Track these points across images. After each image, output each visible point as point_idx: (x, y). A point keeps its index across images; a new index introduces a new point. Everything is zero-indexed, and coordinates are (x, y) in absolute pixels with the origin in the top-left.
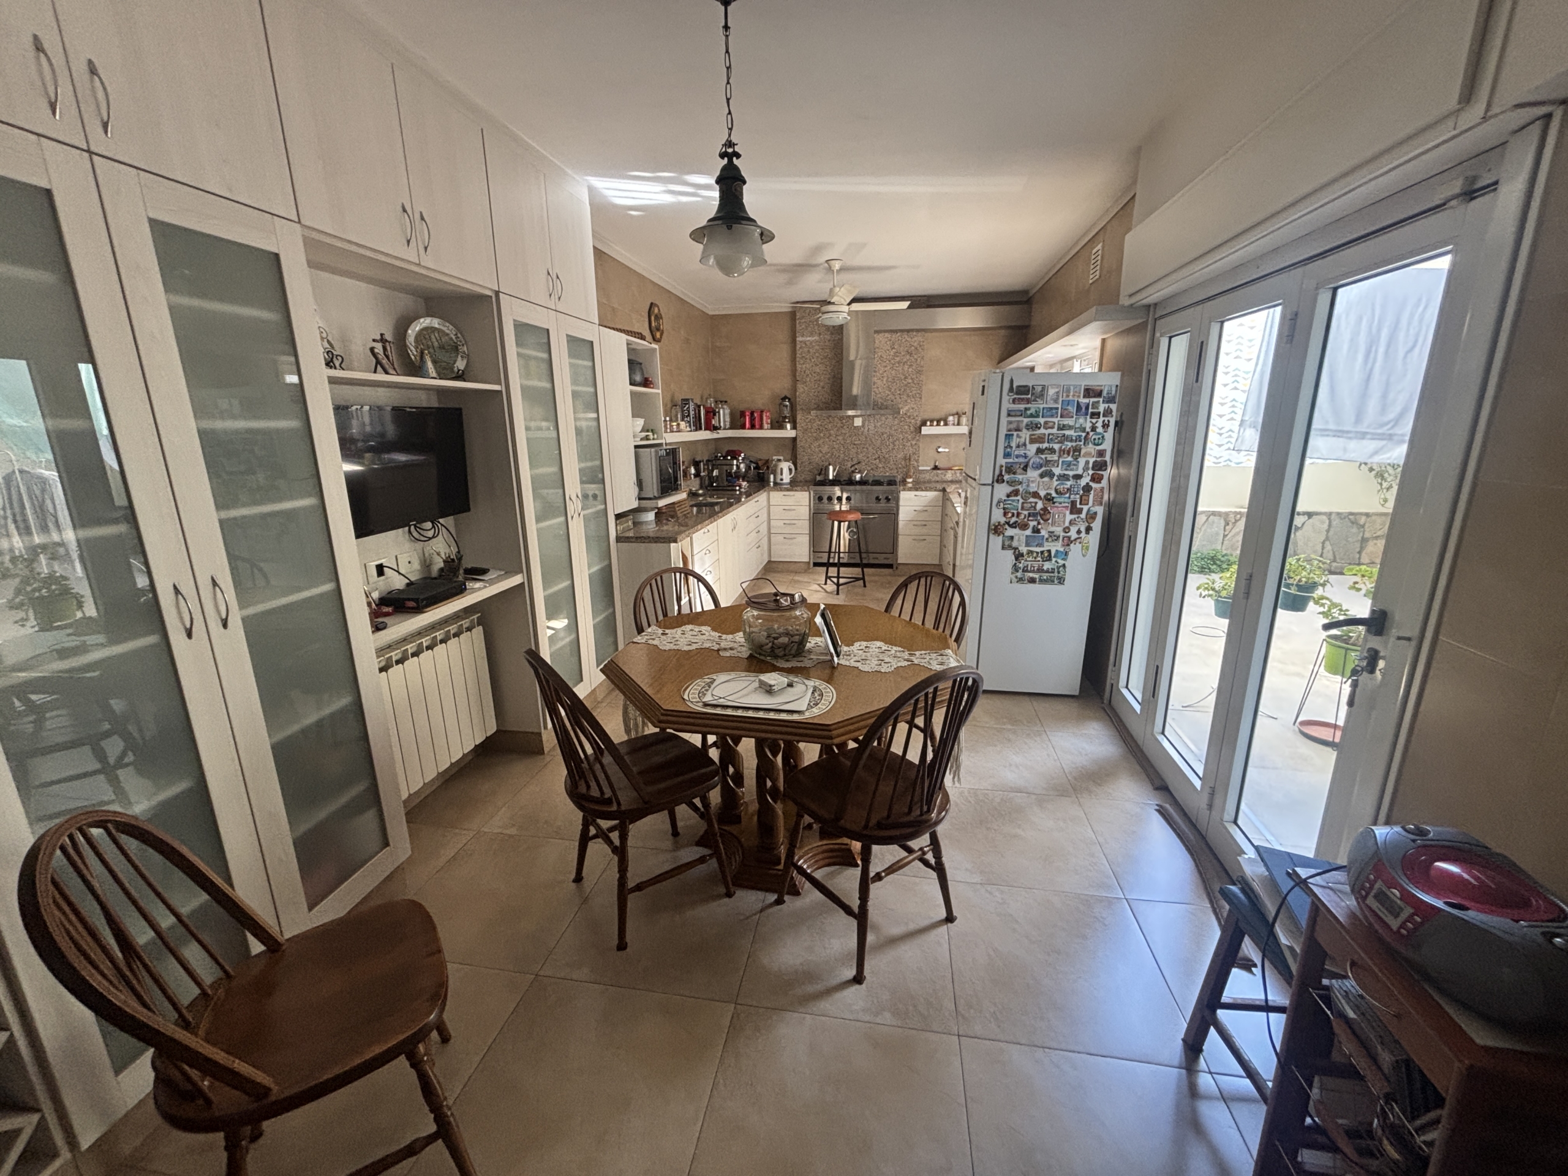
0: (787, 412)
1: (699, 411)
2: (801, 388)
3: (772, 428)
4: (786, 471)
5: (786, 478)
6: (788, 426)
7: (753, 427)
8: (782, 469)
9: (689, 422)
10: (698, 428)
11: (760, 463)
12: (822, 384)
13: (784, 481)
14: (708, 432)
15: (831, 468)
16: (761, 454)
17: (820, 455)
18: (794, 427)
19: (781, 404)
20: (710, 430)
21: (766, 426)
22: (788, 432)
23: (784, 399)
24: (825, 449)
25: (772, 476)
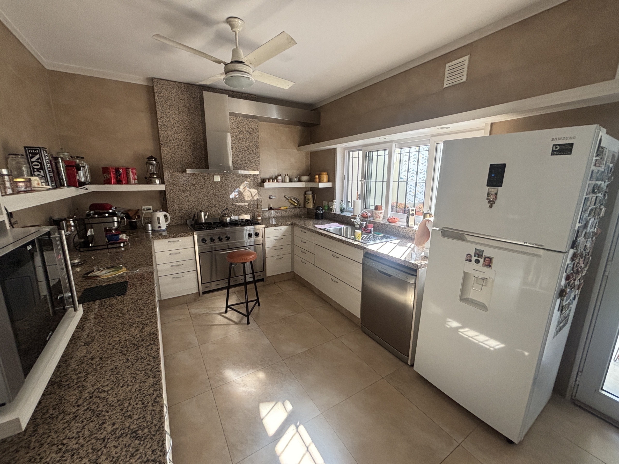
0: (153, 169)
1: (57, 164)
2: (165, 150)
3: (139, 183)
4: (162, 219)
5: (164, 225)
6: (157, 181)
7: (119, 182)
8: (158, 218)
9: (45, 177)
10: (59, 185)
11: (131, 214)
12: (184, 148)
13: (162, 228)
14: (73, 188)
15: (203, 214)
16: (131, 205)
17: (188, 203)
18: (162, 182)
19: (147, 163)
20: (76, 186)
21: (133, 181)
22: (157, 186)
23: (150, 158)
24: (192, 199)
25: (150, 226)
